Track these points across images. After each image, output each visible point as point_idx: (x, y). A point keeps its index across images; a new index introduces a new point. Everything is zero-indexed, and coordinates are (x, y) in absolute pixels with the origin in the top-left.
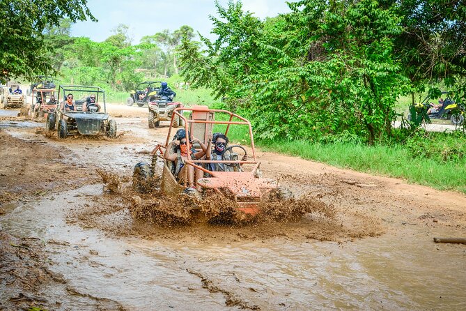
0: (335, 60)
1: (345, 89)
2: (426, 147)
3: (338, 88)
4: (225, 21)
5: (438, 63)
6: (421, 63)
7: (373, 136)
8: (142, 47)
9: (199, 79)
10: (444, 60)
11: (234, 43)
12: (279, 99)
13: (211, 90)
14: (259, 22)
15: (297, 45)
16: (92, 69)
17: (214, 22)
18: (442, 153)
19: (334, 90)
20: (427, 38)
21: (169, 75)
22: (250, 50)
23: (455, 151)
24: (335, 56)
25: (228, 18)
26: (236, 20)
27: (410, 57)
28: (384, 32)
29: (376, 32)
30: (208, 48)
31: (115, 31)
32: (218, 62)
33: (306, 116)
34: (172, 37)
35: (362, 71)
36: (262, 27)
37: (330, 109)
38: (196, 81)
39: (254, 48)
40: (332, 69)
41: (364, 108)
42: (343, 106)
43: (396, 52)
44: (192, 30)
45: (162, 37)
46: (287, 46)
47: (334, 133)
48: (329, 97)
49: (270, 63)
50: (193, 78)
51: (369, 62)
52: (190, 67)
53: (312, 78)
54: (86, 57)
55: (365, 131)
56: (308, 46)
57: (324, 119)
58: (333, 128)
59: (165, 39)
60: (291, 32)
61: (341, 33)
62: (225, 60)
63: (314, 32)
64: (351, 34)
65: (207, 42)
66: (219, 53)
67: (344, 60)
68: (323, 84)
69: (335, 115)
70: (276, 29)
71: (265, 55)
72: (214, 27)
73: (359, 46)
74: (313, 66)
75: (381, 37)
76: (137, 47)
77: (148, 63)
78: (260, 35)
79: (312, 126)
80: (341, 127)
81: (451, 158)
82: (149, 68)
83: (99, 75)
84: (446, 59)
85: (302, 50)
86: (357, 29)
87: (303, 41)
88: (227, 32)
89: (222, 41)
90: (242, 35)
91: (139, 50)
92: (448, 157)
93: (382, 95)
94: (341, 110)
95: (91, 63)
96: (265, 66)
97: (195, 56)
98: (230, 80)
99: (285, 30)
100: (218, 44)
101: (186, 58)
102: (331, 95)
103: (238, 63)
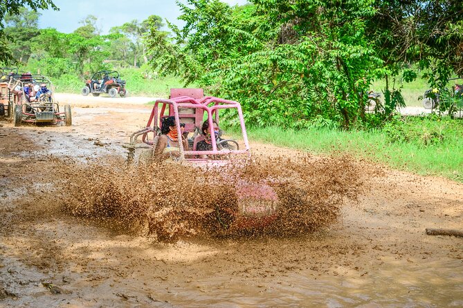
0: (307, 42)
1: (317, 73)
2: (405, 131)
3: (310, 72)
4: (193, 7)
5: (413, 45)
6: (395, 45)
7: (347, 120)
8: (110, 37)
9: (166, 66)
10: (418, 42)
11: (202, 30)
12: (249, 85)
13: (180, 78)
14: (227, 7)
15: (267, 29)
16: (60, 60)
17: (182, 8)
18: (422, 137)
19: (307, 75)
20: (400, 19)
21: (138, 65)
22: (218, 37)
23: (435, 134)
24: (307, 38)
25: (196, 4)
26: (203, 6)
27: (384, 39)
28: (356, 13)
29: (348, 13)
30: (176, 36)
31: (83, 22)
32: (186, 50)
33: (278, 101)
34: (140, 27)
35: (334, 53)
36: (230, 13)
37: (303, 94)
38: (164, 69)
39: (223, 35)
40: (304, 51)
41: (337, 92)
42: (316, 90)
43: (369, 33)
44: (161, 20)
45: (131, 28)
46: (256, 31)
47: (308, 118)
48: (301, 82)
49: (239, 50)
50: (161, 66)
51: (341, 45)
52: (157, 55)
53: (284, 62)
54: (52, 48)
55: (339, 116)
56: (278, 30)
57: (296, 105)
58: (306, 113)
59: (134, 30)
60: (260, 17)
61: (312, 15)
62: (193, 47)
63: (284, 15)
64: (323, 16)
65: (175, 29)
66: (187, 39)
67: (316, 42)
68: (295, 67)
69: (308, 100)
70: (244, 15)
71: (234, 41)
72: (181, 13)
73: (331, 28)
74: (284, 49)
75: (353, 18)
76: (105, 37)
77: (117, 54)
78: (229, 21)
79: (284, 111)
80: (314, 112)
81: (431, 142)
82: (119, 59)
83: (67, 66)
84: (420, 40)
85: (271, 33)
86: (328, 11)
87: (273, 25)
88: (194, 19)
89: (190, 28)
90: (210, 21)
91: (107, 40)
92: (429, 141)
93: (356, 79)
94: (314, 94)
95: (58, 54)
96: (234, 52)
97: (163, 43)
98: (199, 68)
99: (254, 15)
100: (186, 31)
101: (153, 45)
102: (303, 79)
103: (208, 50)
